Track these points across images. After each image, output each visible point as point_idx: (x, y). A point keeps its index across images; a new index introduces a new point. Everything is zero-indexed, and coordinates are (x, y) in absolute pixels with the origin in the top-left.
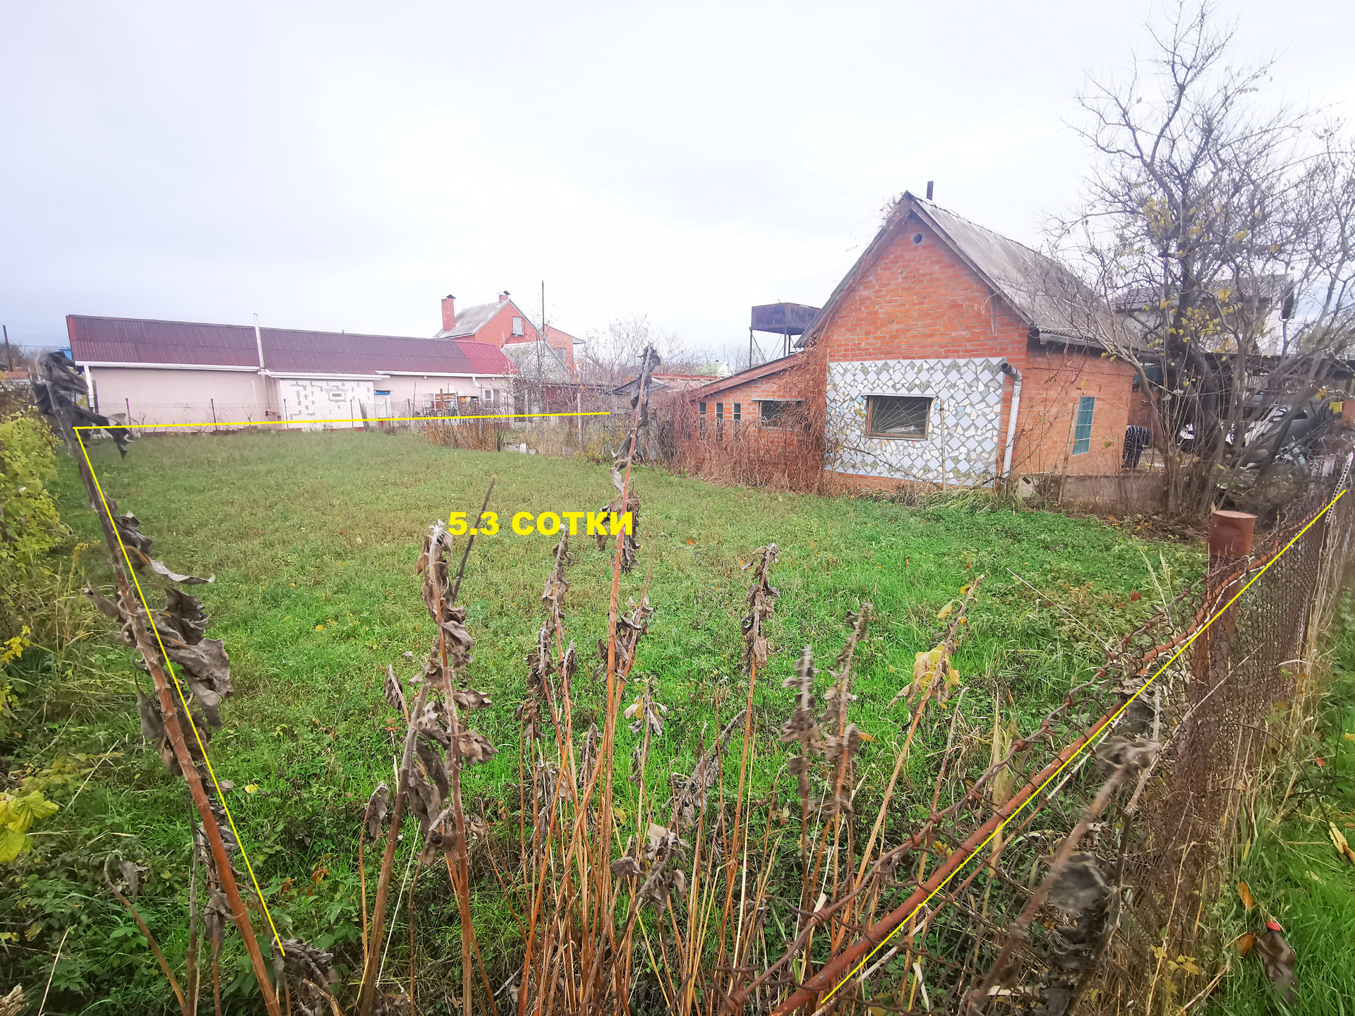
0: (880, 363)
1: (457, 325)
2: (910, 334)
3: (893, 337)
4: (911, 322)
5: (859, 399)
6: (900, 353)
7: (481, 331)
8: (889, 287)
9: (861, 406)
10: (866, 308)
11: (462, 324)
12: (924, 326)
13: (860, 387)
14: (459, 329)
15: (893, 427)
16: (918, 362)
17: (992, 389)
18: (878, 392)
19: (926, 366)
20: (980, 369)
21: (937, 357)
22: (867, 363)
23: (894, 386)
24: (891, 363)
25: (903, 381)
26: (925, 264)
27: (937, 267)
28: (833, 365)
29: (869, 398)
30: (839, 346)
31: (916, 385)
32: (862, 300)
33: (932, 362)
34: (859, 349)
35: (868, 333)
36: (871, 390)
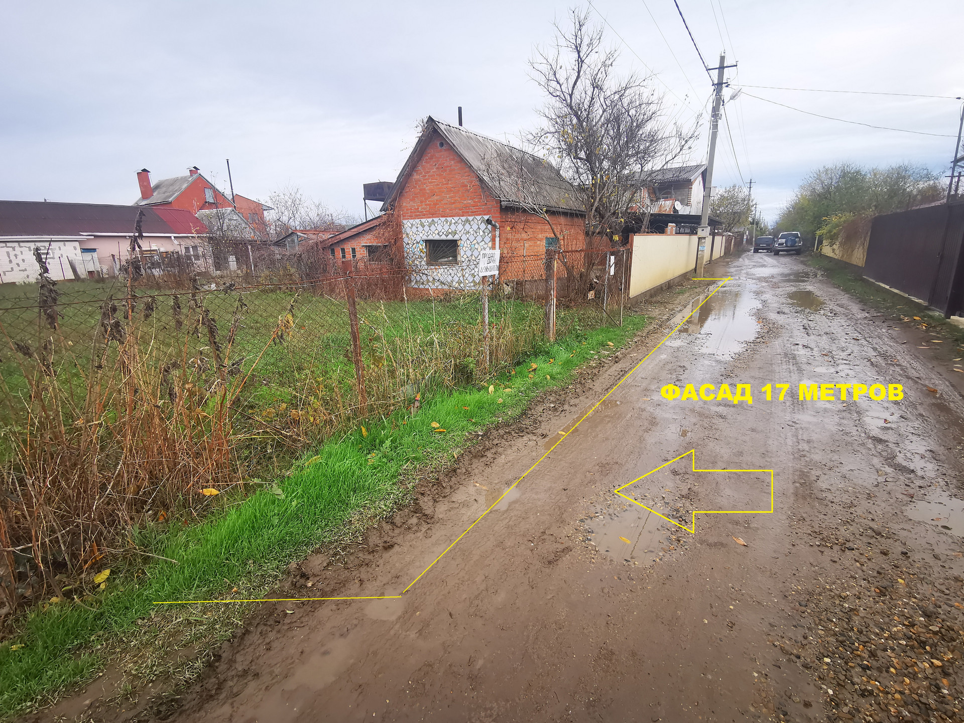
0: (430, 220)
1: (155, 194)
2: (443, 202)
3: (435, 204)
4: (443, 195)
5: (421, 242)
6: (439, 214)
7: (177, 198)
8: (430, 174)
9: (423, 246)
10: (419, 187)
11: (159, 193)
12: (451, 197)
13: (421, 235)
14: (156, 198)
15: (440, 258)
16: (449, 219)
17: (486, 234)
18: (430, 238)
19: (453, 221)
20: (480, 222)
21: (458, 216)
22: (423, 220)
23: (438, 234)
24: (436, 220)
25: (443, 231)
26: (447, 160)
27: (453, 162)
28: (405, 222)
29: (426, 241)
30: (407, 210)
31: (450, 233)
32: (417, 181)
33: (456, 218)
34: (418, 212)
35: (421, 202)
36: (427, 236)
